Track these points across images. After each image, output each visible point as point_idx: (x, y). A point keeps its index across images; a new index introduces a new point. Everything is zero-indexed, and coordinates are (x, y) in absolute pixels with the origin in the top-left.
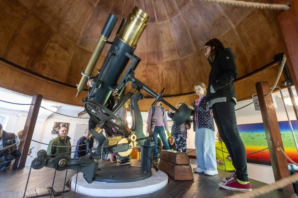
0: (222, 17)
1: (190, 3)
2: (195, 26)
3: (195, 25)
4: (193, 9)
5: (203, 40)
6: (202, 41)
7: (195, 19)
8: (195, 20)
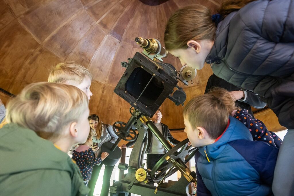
0: (89, 60)
1: (95, 22)
2: (72, 31)
3: (74, 31)
4: (90, 26)
5: (61, 47)
6: (59, 47)
7: (80, 29)
8: (78, 29)
